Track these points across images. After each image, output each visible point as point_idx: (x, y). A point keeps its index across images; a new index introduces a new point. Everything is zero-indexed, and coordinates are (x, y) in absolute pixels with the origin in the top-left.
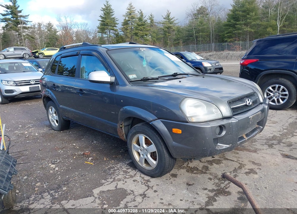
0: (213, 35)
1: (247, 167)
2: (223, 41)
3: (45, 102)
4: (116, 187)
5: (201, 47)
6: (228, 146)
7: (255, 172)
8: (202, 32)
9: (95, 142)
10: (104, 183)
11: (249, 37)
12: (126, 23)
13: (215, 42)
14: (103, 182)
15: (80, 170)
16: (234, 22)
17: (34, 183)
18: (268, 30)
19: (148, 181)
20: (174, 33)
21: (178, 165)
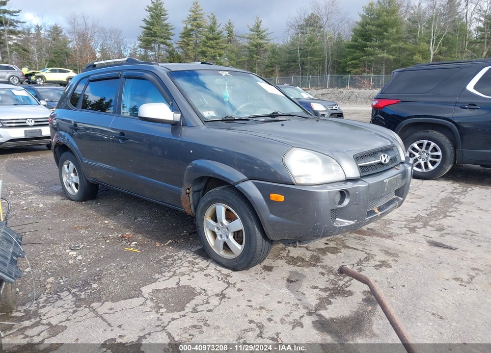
0: (328, 62)
1: (377, 258)
2: (345, 72)
3: (57, 153)
4: (178, 284)
5: (309, 79)
6: (352, 222)
7: (389, 265)
8: (312, 55)
9: (140, 219)
10: (159, 278)
11: (385, 67)
12: (187, 34)
13: (332, 73)
14: (157, 277)
15: (118, 259)
16: (363, 42)
17: (43, 278)
18: (415, 57)
19: (228, 276)
20: (266, 55)
21: (273, 254)
